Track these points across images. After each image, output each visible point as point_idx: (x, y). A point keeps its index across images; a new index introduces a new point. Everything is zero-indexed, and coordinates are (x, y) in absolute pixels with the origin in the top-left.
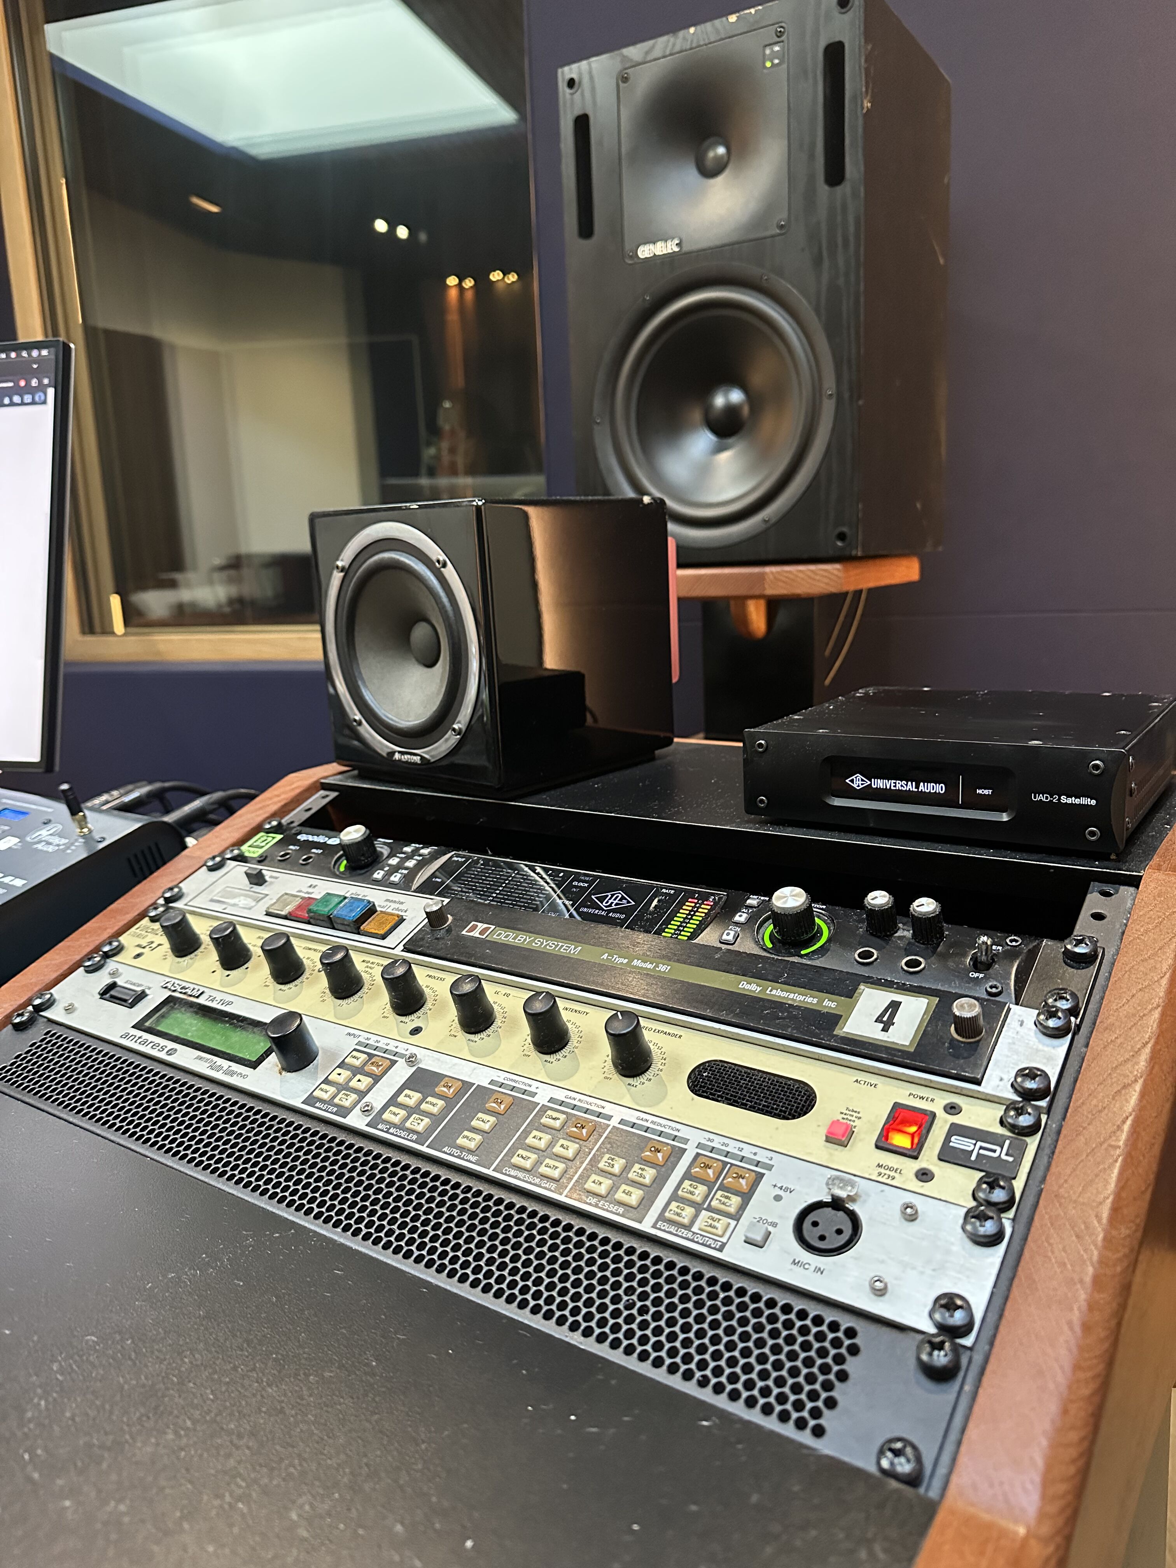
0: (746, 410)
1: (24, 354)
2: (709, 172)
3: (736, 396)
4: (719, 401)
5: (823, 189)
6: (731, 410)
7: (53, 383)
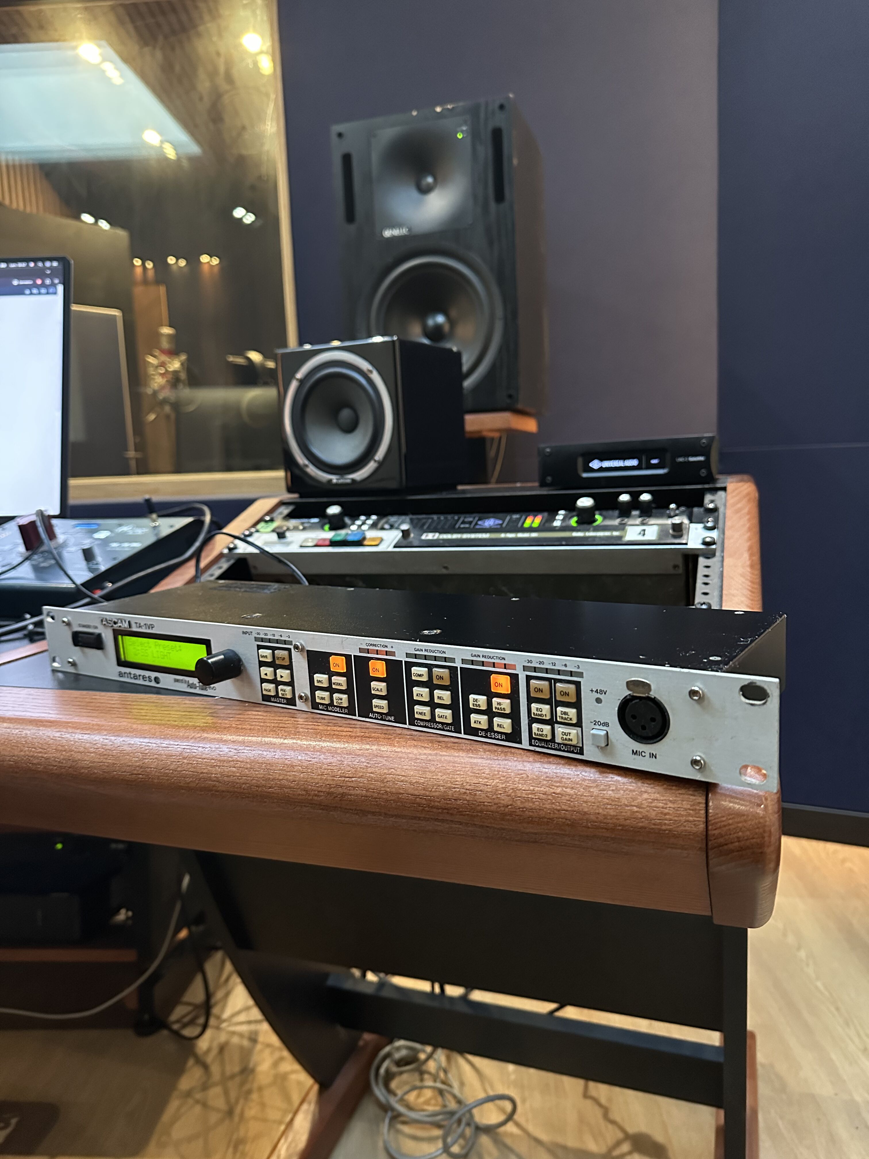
0: (447, 328)
1: (40, 264)
2: (425, 190)
3: (440, 319)
4: (430, 322)
5: (493, 205)
6: (438, 328)
7: (62, 281)
